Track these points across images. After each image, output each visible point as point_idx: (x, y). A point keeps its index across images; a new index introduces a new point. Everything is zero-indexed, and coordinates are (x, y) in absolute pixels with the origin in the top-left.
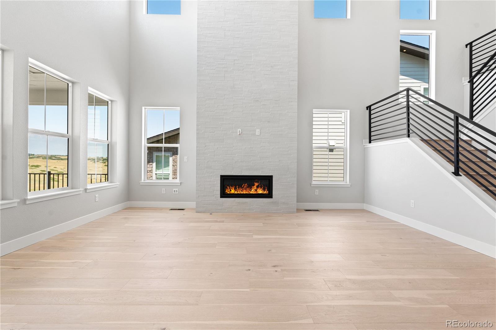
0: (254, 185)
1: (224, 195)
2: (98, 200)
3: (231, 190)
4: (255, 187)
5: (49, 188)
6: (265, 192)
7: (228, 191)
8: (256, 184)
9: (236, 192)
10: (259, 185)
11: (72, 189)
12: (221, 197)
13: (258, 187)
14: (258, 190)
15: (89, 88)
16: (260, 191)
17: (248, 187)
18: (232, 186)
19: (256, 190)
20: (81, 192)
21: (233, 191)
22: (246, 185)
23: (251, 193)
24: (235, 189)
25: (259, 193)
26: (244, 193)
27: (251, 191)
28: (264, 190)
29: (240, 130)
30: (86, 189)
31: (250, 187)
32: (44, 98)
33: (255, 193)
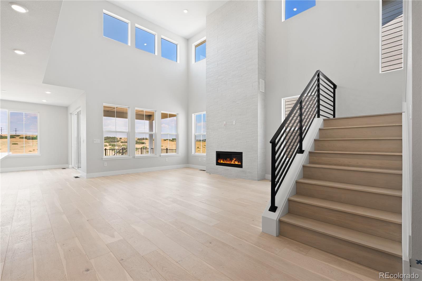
0: (233, 159)
1: (218, 164)
2: (167, 161)
3: (221, 161)
4: (234, 160)
5: (142, 154)
6: (239, 164)
7: (219, 161)
8: (234, 159)
9: (223, 162)
10: (236, 160)
11: (156, 155)
12: (217, 165)
13: (235, 161)
14: (235, 162)
15: (162, 111)
16: (237, 163)
17: (230, 160)
18: (221, 159)
19: (234, 162)
20: (158, 156)
21: (222, 162)
22: (229, 159)
23: (232, 163)
24: (223, 161)
25: (236, 163)
26: (228, 163)
27: (232, 162)
28: (239, 162)
29: (225, 122)
30: (160, 156)
31: (231, 160)
32: (144, 118)
33: (234, 163)
